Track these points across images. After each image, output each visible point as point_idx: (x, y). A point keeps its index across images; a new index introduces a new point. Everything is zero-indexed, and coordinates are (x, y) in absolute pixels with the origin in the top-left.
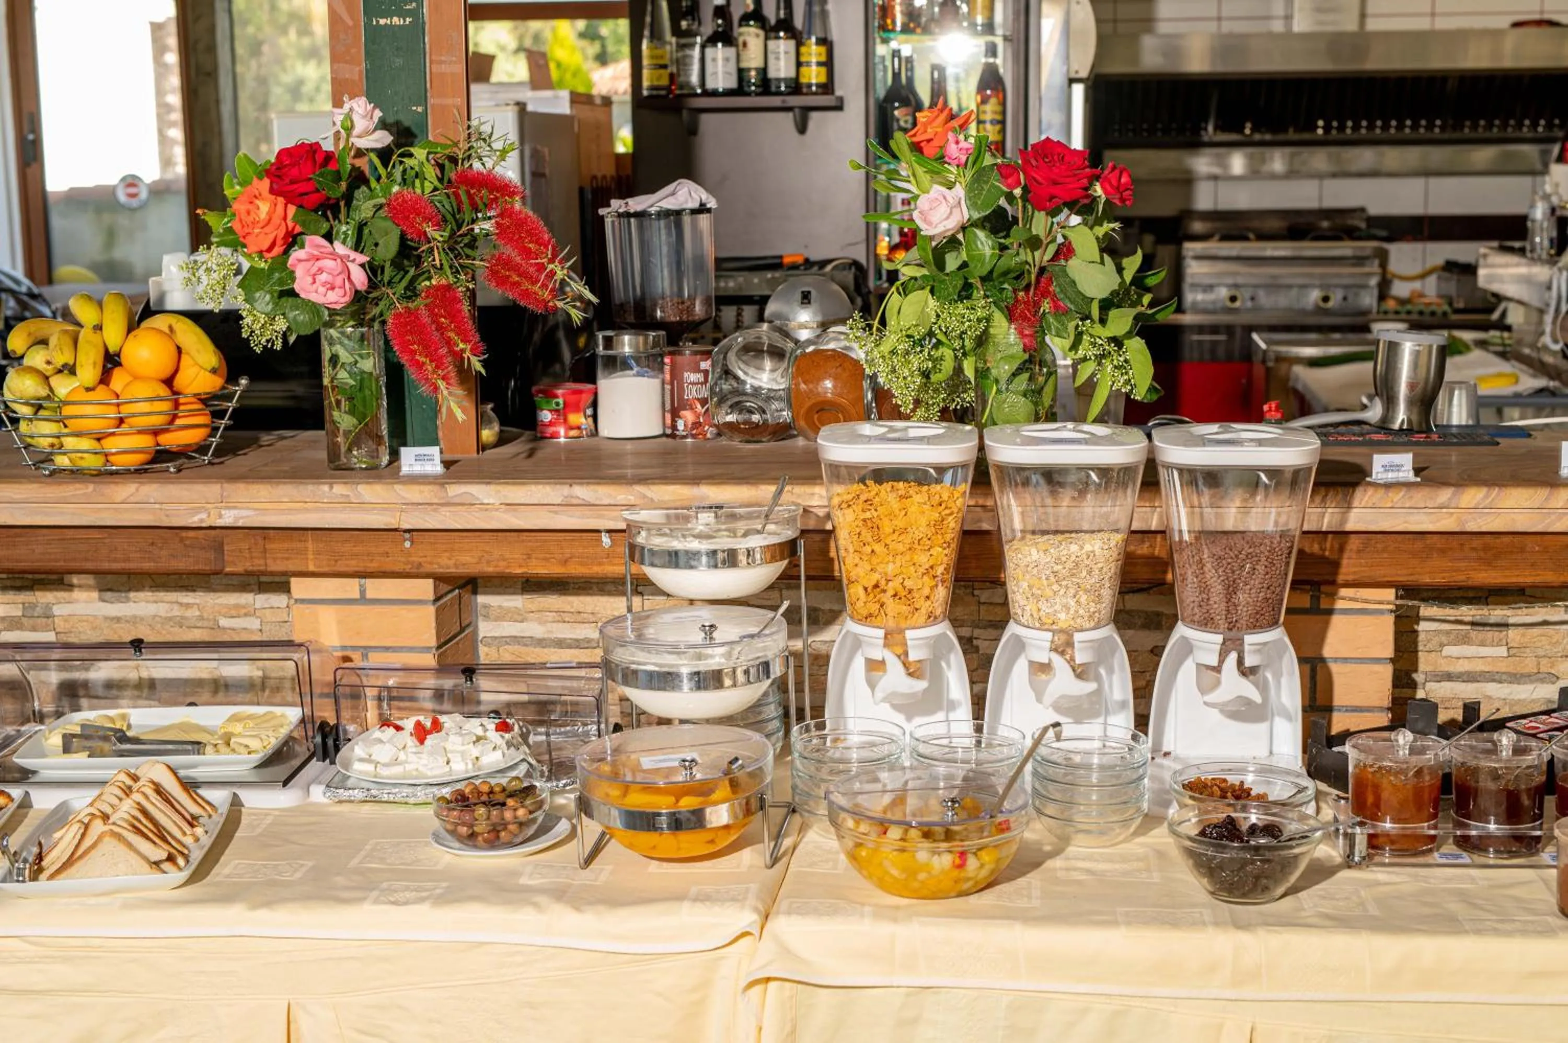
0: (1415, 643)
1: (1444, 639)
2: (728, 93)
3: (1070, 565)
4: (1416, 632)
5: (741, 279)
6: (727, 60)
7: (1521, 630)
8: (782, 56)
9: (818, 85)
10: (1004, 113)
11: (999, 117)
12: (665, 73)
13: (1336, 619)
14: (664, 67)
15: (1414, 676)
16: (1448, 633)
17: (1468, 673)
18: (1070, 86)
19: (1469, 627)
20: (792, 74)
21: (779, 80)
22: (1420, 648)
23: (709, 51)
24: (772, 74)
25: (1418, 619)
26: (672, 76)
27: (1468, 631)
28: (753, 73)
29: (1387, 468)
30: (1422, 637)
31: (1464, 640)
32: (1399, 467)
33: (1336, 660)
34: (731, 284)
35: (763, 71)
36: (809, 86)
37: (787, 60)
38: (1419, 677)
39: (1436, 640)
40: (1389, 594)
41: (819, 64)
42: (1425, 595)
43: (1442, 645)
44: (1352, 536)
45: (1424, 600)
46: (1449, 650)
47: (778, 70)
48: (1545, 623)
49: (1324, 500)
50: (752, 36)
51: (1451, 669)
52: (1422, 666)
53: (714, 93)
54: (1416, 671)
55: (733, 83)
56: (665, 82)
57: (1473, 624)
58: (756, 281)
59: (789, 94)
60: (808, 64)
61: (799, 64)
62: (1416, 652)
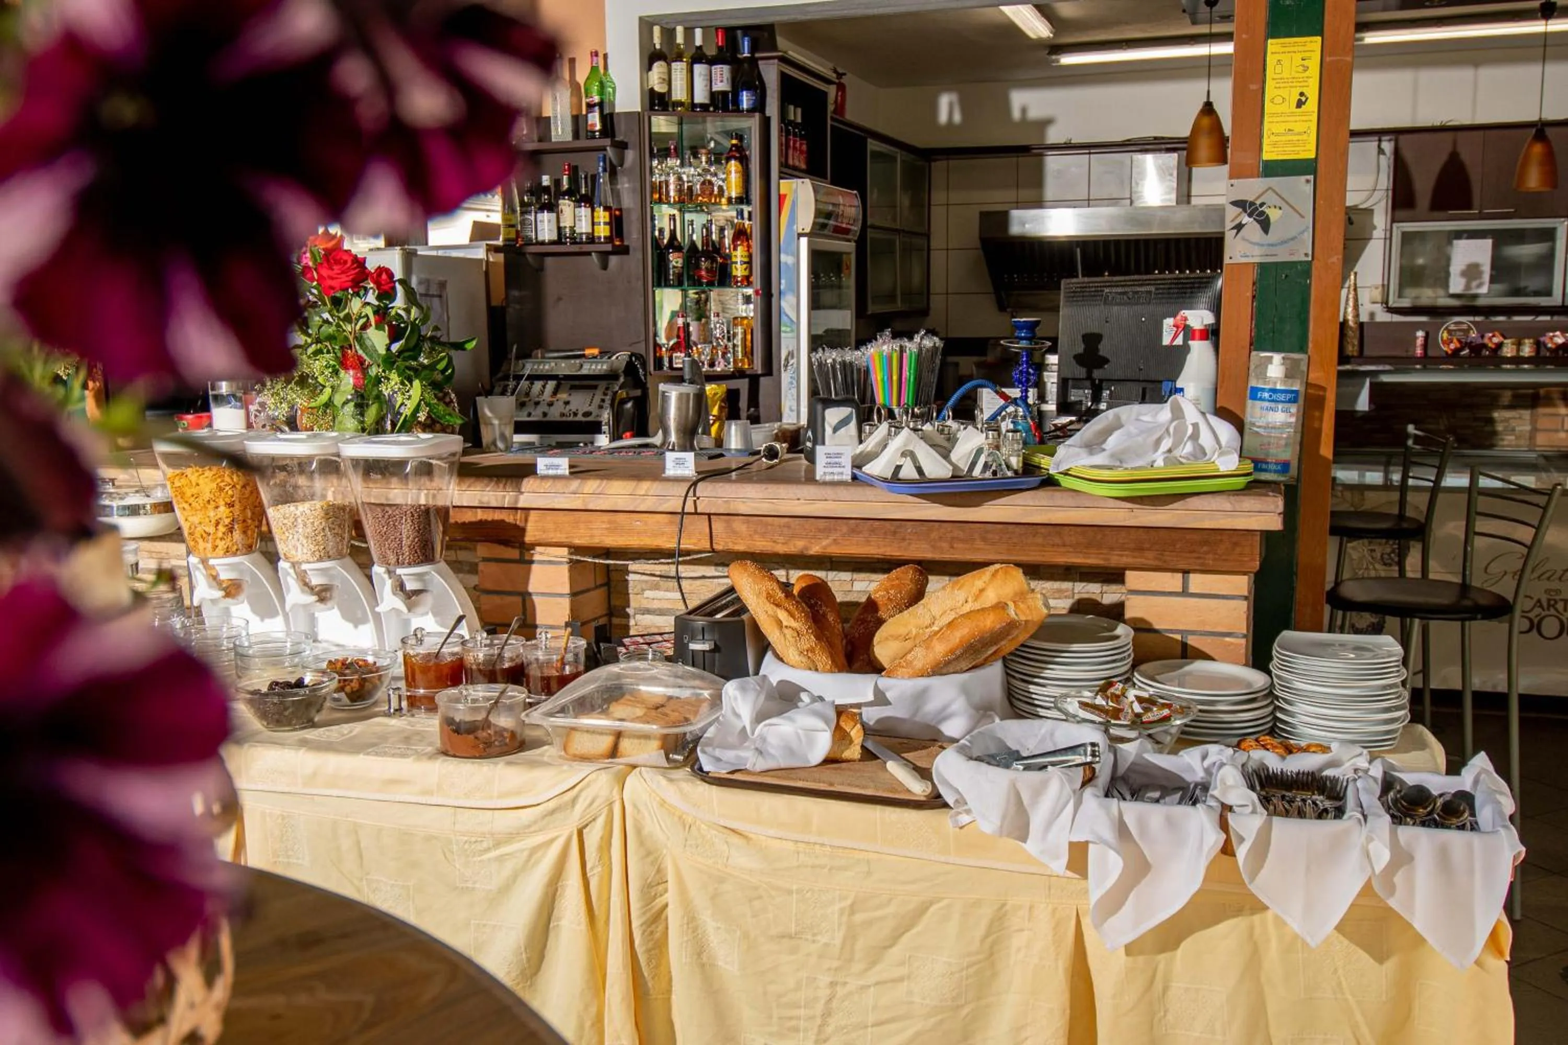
0: (627, 588)
1: (644, 586)
2: (552, 243)
3: (292, 520)
4: (627, 581)
5: (553, 364)
6: (549, 221)
7: (689, 581)
8: (583, 218)
9: (605, 238)
10: (750, 256)
11: (746, 260)
12: (513, 230)
13: (534, 567)
14: (512, 226)
15: (628, 610)
16: (646, 582)
17: (660, 609)
18: (798, 239)
19: (658, 579)
20: (590, 231)
21: (581, 234)
22: (630, 591)
23: (539, 216)
24: (578, 230)
25: (628, 572)
26: (517, 232)
27: (658, 582)
28: (567, 230)
29: (548, 467)
30: (631, 585)
31: (656, 587)
32: (557, 467)
33: (538, 594)
34: (547, 367)
35: (572, 229)
36: (599, 238)
37: (586, 221)
38: (630, 611)
39: (639, 587)
40: (564, 551)
41: (605, 223)
42: (631, 556)
43: (643, 590)
44: (532, 512)
45: (633, 559)
46: (648, 593)
47: (581, 228)
48: (704, 577)
49: (504, 487)
50: (566, 205)
51: (649, 606)
52: (632, 604)
53: (543, 243)
54: (629, 606)
55: (554, 237)
56: (513, 236)
57: (660, 576)
58: (563, 365)
59: (587, 243)
60: (599, 224)
61: (593, 224)
62: (628, 594)
